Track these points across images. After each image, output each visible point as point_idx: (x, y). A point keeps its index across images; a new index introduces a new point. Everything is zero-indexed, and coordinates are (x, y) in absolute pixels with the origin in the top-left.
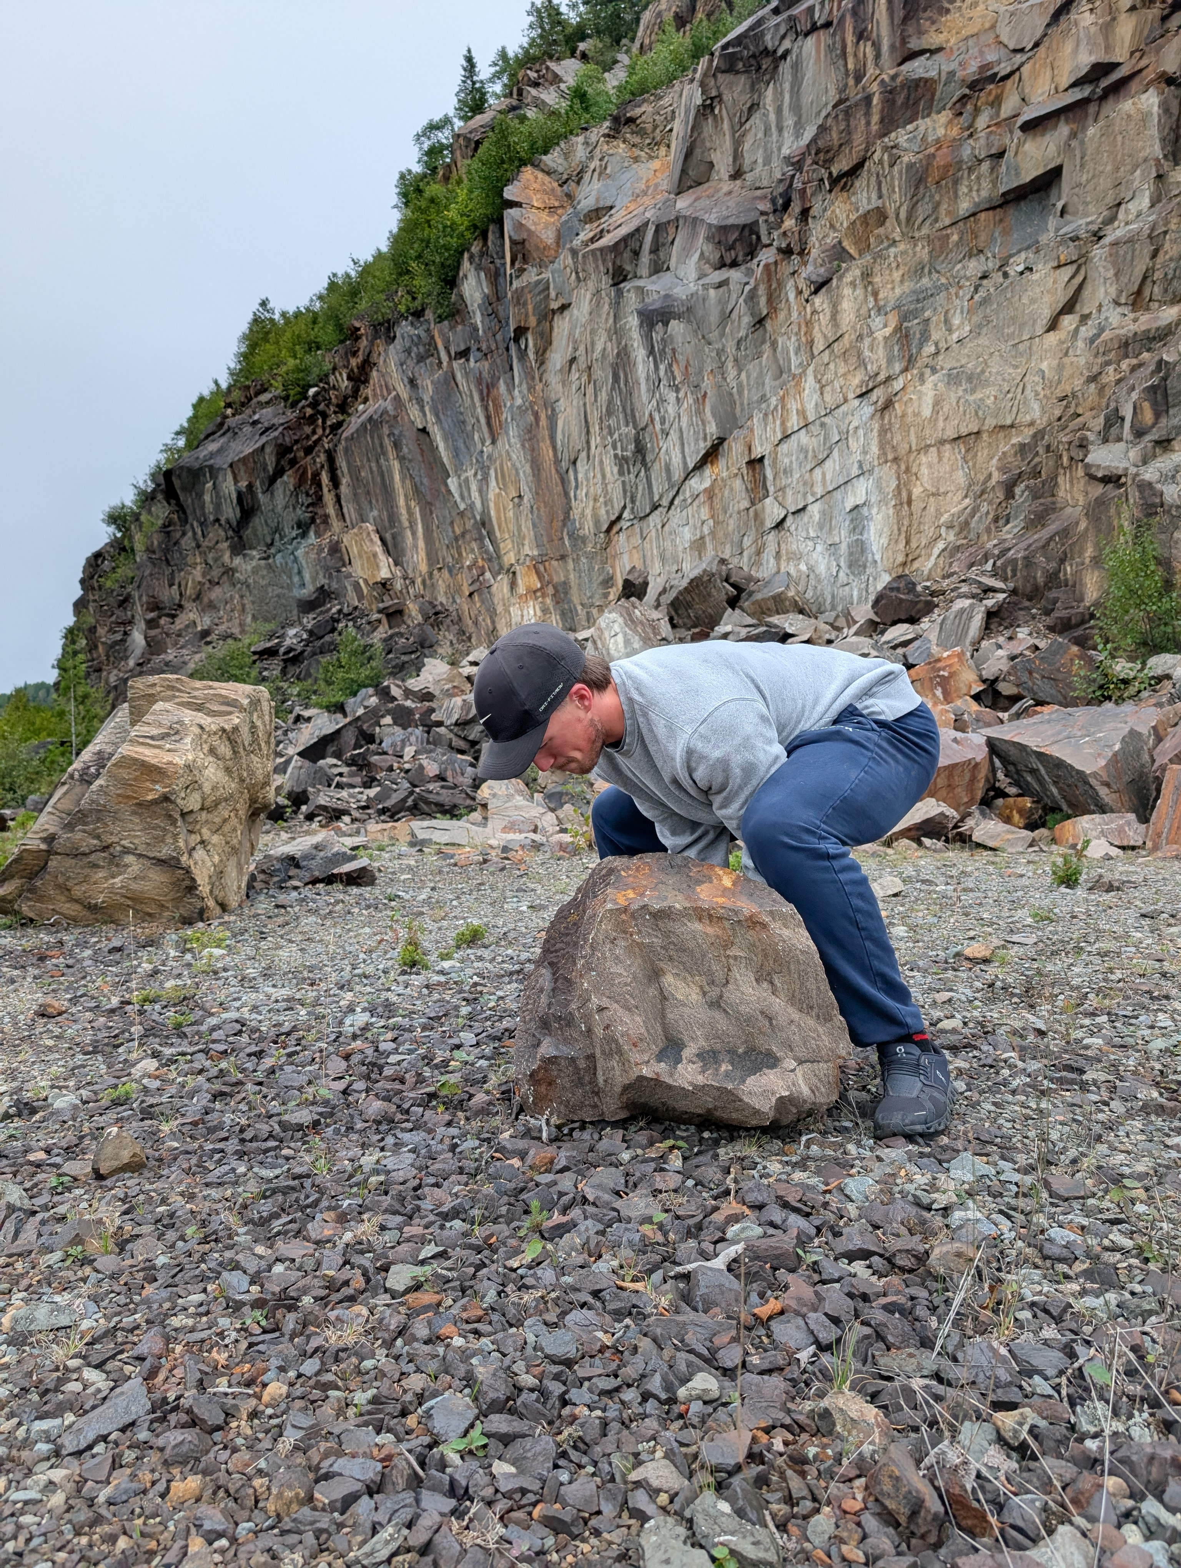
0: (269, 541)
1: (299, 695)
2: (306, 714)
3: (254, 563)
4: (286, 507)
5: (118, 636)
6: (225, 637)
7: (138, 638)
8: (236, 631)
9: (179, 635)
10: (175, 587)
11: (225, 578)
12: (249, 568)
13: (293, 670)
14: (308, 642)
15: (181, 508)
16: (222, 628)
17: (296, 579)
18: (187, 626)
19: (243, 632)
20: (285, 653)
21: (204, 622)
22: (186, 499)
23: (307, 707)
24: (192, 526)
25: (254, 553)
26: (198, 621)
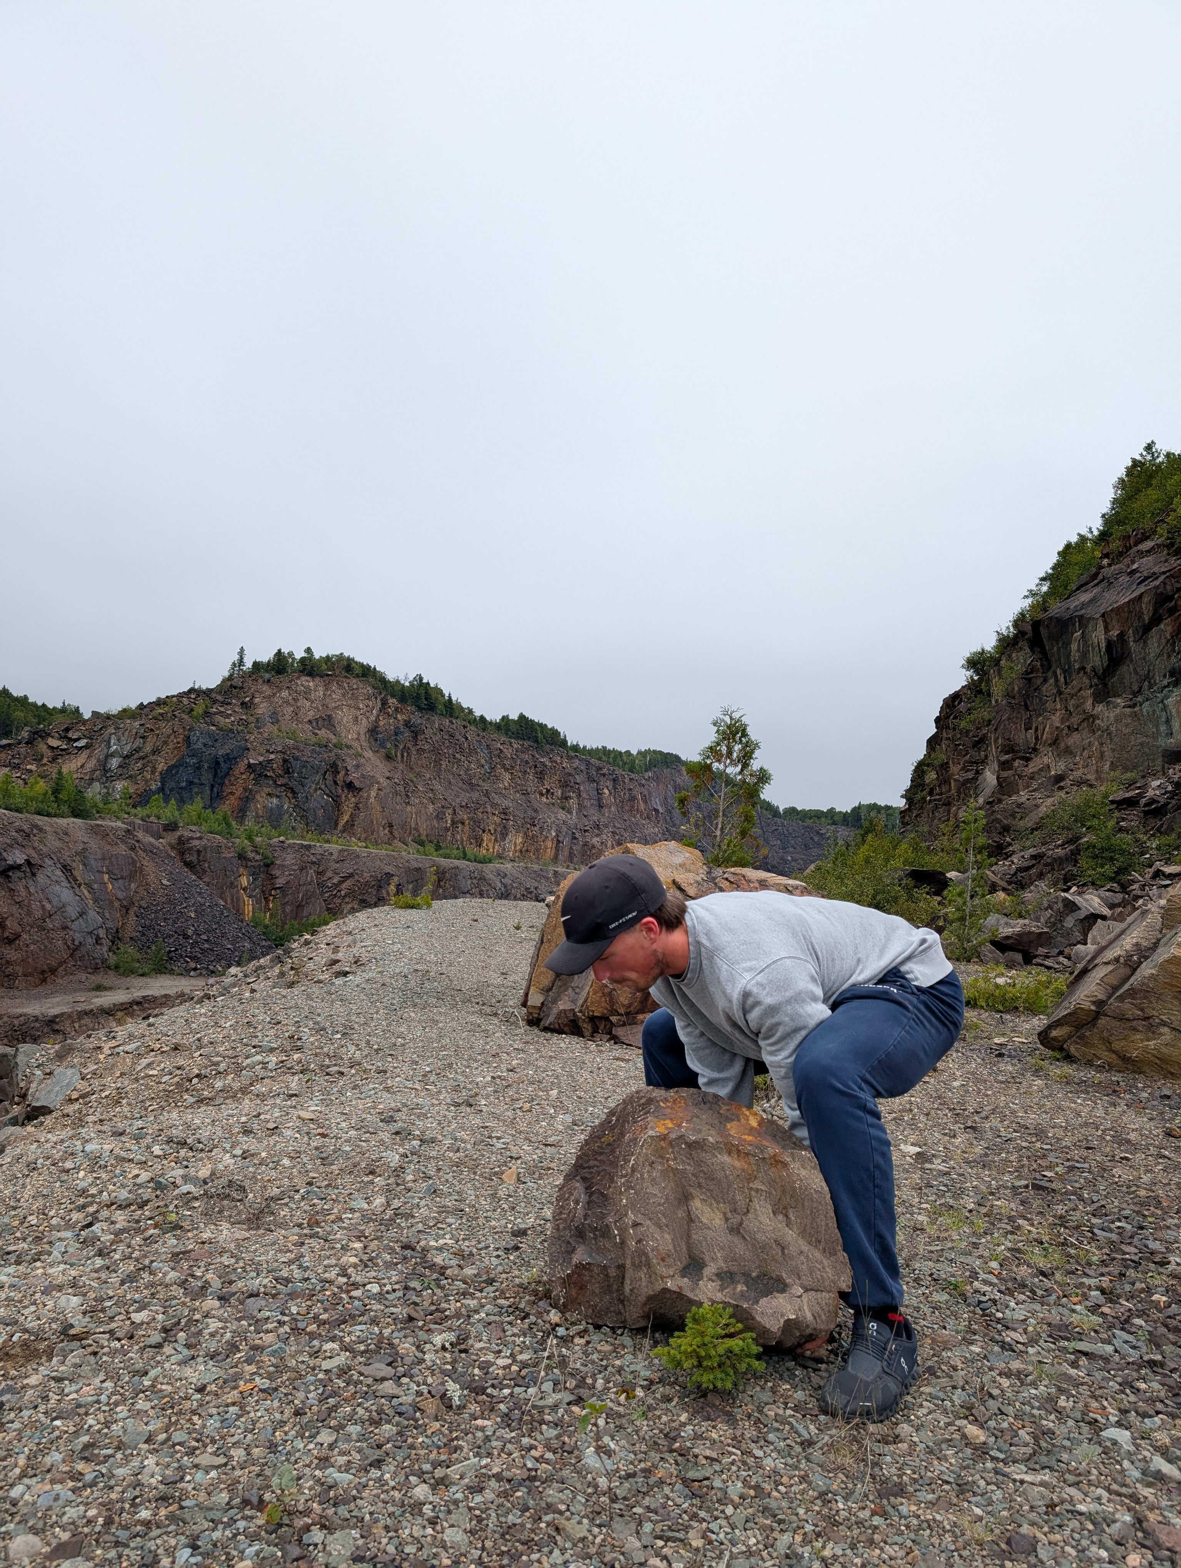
0: (1136, 688)
1: (1158, 848)
2: (1168, 870)
3: (1118, 711)
4: (1160, 655)
5: (970, 775)
6: (1080, 783)
7: (990, 778)
8: (1091, 777)
9: (1032, 778)
10: (1032, 731)
11: (1085, 724)
12: (1112, 715)
13: (1154, 822)
14: (1173, 795)
15: (1045, 657)
16: (1077, 774)
17: (1163, 728)
18: (1041, 770)
19: (1099, 778)
20: (1146, 805)
21: (1058, 767)
22: (1053, 649)
23: (1168, 862)
24: (1055, 672)
25: (1119, 701)
26: (1052, 765)
